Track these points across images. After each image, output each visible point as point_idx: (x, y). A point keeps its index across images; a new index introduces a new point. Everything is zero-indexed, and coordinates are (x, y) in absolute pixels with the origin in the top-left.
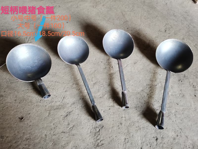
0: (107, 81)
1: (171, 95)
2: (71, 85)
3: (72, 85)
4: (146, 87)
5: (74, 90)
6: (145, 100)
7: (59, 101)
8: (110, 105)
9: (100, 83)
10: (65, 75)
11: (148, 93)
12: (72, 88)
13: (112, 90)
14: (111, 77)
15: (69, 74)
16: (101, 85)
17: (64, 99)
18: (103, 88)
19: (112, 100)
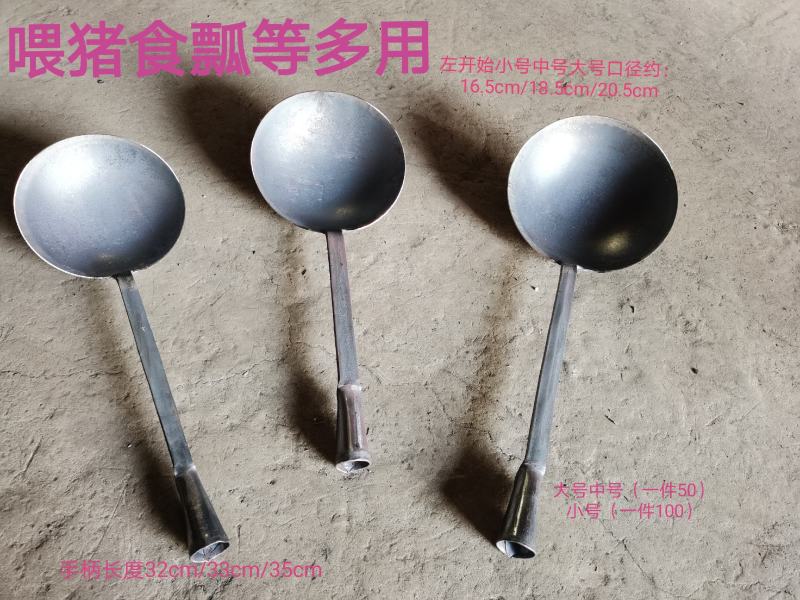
0: (274, 344)
1: (579, 378)
2: (82, 380)
3: (91, 381)
4: (462, 353)
5: (96, 403)
6: (455, 413)
7: (13, 472)
8: (280, 462)
9: (235, 358)
10: (59, 333)
11: (470, 381)
12: (91, 392)
13: (296, 384)
14: (294, 319)
15: (81, 326)
16: (240, 363)
17: (38, 456)
18: (248, 377)
19: (291, 434)
